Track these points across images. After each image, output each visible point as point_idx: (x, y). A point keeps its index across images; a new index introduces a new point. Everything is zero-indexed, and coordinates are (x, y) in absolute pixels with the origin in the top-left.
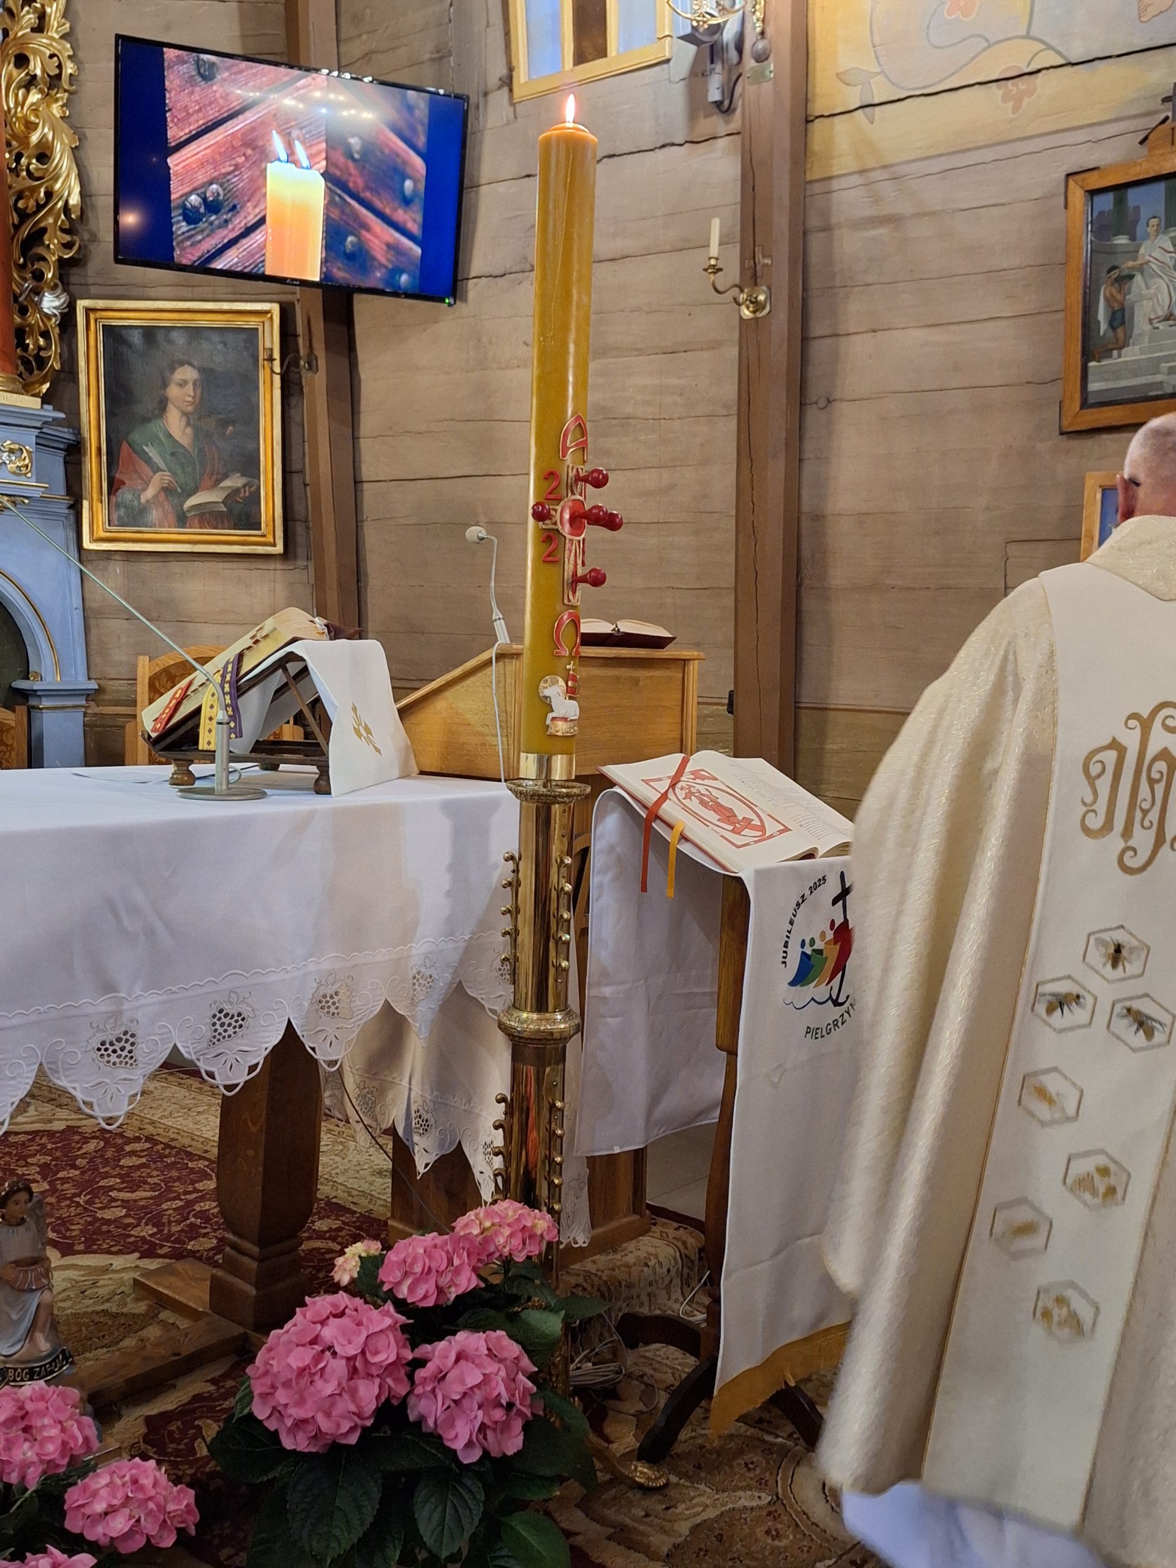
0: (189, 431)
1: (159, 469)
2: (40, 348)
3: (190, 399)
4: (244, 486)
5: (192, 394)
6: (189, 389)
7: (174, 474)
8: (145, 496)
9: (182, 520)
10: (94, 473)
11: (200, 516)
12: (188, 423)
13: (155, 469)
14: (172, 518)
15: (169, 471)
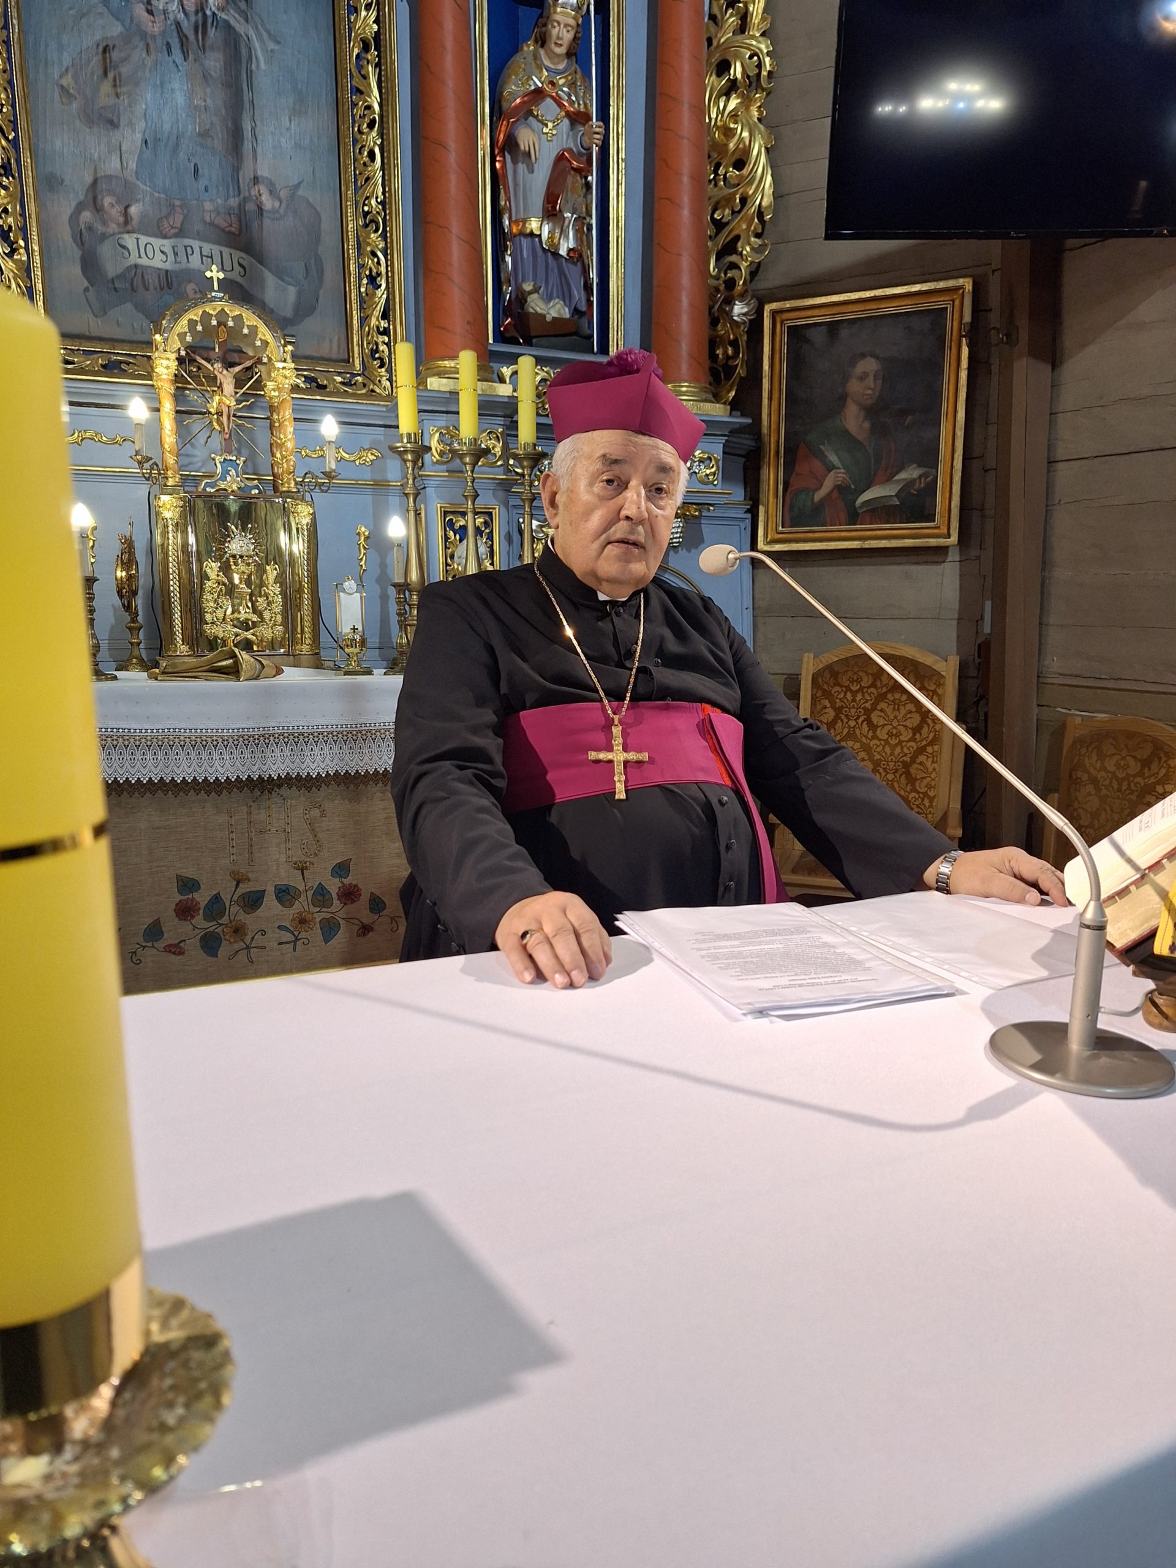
0: (867, 425)
1: (834, 468)
3: (870, 392)
4: (920, 477)
5: (872, 386)
6: (870, 381)
7: (849, 471)
8: (819, 496)
9: (853, 517)
10: (771, 476)
11: (873, 511)
12: (866, 418)
13: (830, 468)
14: (843, 516)
15: (844, 468)
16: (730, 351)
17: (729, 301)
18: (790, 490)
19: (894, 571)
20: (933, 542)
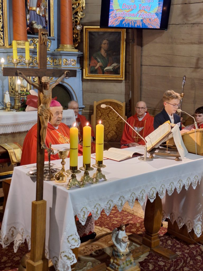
0: (106, 54)
1: (99, 62)
2: (76, 37)
3: (106, 47)
4: (117, 65)
5: (107, 46)
6: (106, 45)
7: (102, 63)
8: (96, 68)
9: (103, 73)
10: (86, 63)
11: (107, 72)
12: (106, 52)
13: (98, 62)
14: (101, 72)
15: (101, 62)
16: (77, 36)
17: (76, 25)
18: (90, 66)
19: (112, 84)
20: (120, 79)
